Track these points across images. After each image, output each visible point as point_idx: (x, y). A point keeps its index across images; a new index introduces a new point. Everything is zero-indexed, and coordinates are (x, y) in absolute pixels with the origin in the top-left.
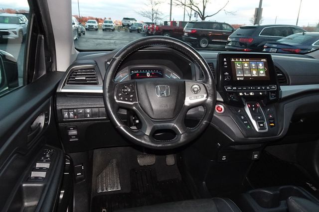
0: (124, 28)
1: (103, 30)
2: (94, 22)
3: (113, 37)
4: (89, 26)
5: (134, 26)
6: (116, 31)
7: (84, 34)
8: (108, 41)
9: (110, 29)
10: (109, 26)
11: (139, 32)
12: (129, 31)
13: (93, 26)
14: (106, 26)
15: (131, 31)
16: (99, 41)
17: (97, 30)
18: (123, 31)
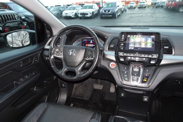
0: (152, 5)
1: (139, 8)
2: (134, 4)
3: (142, 12)
4: (130, 6)
5: (159, 4)
6: (147, 8)
7: (126, 11)
8: (138, 15)
9: (142, 7)
10: (143, 5)
11: (162, 8)
12: (155, 7)
13: (132, 6)
14: (140, 5)
15: (157, 7)
16: (132, 15)
17: (135, 8)
18: (151, 8)
